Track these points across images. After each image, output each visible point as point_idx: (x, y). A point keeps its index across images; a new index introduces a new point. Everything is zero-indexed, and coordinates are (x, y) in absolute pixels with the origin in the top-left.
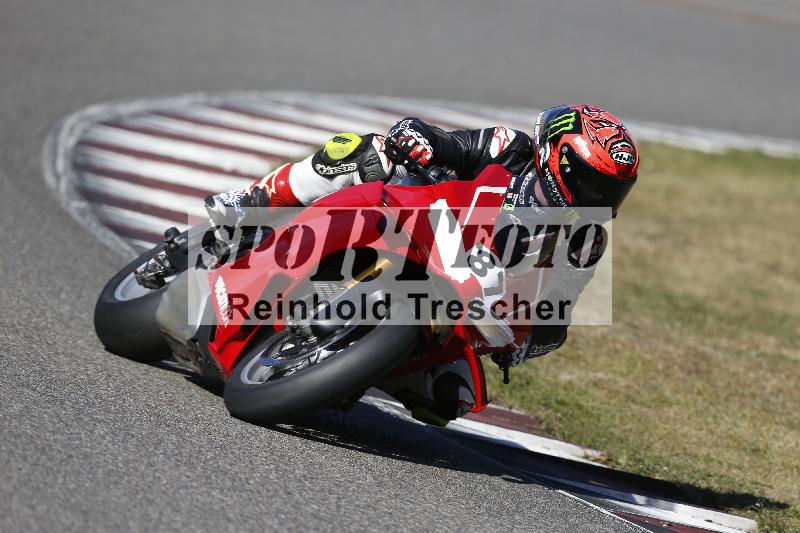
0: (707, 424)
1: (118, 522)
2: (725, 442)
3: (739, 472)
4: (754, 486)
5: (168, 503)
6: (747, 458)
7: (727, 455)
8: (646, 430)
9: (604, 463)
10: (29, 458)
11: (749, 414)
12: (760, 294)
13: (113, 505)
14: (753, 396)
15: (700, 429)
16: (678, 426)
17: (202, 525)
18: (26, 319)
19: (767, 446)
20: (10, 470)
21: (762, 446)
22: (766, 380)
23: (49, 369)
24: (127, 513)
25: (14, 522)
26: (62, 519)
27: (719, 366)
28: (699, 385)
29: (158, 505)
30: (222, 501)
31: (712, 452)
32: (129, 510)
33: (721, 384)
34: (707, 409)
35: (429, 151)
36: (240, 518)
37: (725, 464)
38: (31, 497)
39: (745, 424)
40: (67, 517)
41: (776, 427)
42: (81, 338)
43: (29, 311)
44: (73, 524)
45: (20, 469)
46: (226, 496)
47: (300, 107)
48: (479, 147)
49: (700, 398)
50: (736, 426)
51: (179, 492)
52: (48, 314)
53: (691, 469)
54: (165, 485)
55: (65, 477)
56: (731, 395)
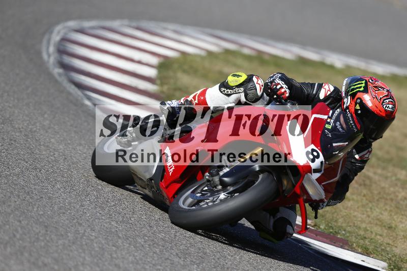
0: (367, 212)
1: (63, 233)
2: (375, 222)
3: (381, 238)
4: (388, 245)
5: (89, 226)
6: (386, 231)
7: (375, 228)
8: (336, 212)
9: (313, 227)
10: (21, 197)
11: (389, 209)
12: (400, 149)
13: (61, 224)
14: (392, 200)
15: (363, 214)
16: (352, 212)
17: (105, 239)
18: (26, 126)
19: (396, 226)
20: (11, 202)
21: (393, 226)
22: (399, 192)
23: (35, 152)
24: (68, 229)
25: (10, 228)
26: (34, 229)
27: (375, 183)
28: (365, 192)
29: (84, 226)
30: (117, 227)
31: (368, 226)
32: (69, 228)
33: (376, 192)
34: (368, 204)
35: (287, 92)
36: (125, 237)
37: (374, 233)
38: (20, 216)
39: (386, 214)
40: (37, 228)
41: (401, 216)
42: (53, 138)
43: (28, 122)
44: (40, 232)
45: (16, 202)
46: (119, 225)
47: (176, 32)
48: (314, 92)
49: (364, 198)
50: (382, 214)
51: (95, 221)
52: (38, 124)
53: (356, 234)
54: (88, 217)
55: (38, 208)
56: (381, 198)
